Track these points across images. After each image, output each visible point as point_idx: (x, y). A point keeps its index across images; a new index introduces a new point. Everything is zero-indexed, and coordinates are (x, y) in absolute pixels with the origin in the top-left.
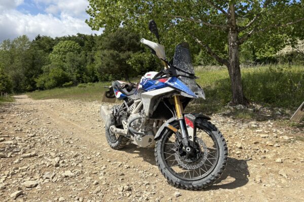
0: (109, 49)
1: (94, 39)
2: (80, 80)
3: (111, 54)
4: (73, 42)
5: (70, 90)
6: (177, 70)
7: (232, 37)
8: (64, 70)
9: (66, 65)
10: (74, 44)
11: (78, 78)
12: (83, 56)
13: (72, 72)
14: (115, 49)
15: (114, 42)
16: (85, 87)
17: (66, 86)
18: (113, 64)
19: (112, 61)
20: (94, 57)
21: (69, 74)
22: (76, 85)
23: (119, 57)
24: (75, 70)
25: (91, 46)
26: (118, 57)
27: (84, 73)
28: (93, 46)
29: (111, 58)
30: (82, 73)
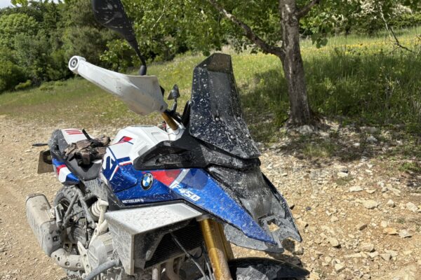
0: (82, 25)
1: (58, 8)
2: (43, 77)
3: (87, 34)
4: (24, 16)
5: (28, 94)
6: (204, 149)
7: (287, 6)
8: (14, 61)
9: (18, 54)
10: (27, 19)
11: (40, 74)
12: (43, 37)
13: (29, 63)
14: (92, 25)
15: (88, 13)
16: (52, 89)
17: (22, 89)
18: (92, 50)
19: (90, 44)
20: (61, 39)
21: (24, 69)
22: (39, 86)
23: (100, 37)
24: (32, 61)
25: (55, 20)
26: (98, 38)
27: (49, 65)
28: (58, 20)
29: (87, 39)
30: (46, 66)
